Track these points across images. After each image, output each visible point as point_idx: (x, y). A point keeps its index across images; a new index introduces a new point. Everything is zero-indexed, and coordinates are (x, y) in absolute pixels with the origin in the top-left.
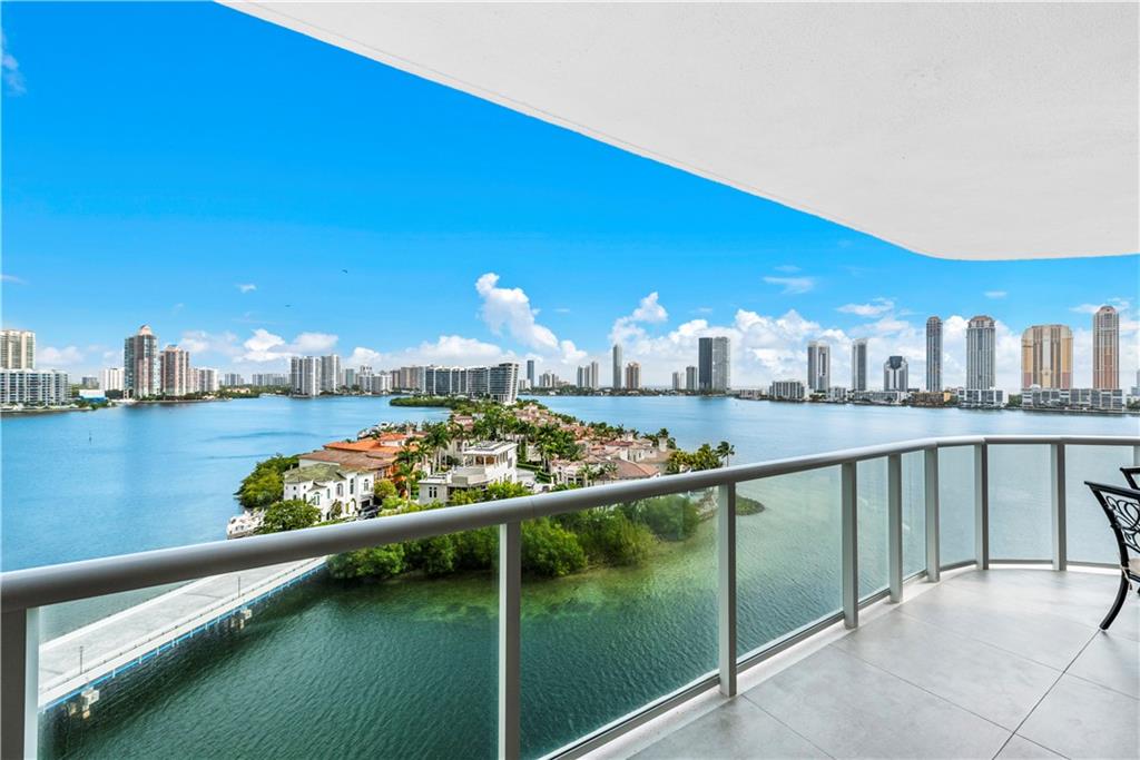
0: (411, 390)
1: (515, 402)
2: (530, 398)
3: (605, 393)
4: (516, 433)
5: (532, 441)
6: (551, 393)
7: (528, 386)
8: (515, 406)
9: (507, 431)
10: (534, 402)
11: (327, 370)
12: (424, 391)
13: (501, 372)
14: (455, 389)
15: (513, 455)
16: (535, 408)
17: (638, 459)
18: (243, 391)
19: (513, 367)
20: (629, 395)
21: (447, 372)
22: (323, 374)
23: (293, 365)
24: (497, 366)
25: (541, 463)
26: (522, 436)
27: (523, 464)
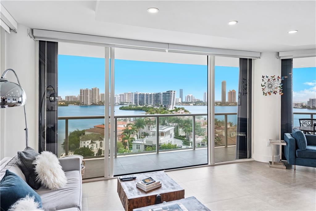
0: (128, 103)
1: (174, 109)
2: (181, 107)
3: (217, 104)
4: (174, 122)
5: (181, 126)
6: (191, 104)
7: (180, 101)
8: (174, 111)
9: (170, 122)
10: (183, 109)
11: (94, 94)
12: (134, 104)
13: (168, 95)
14: (147, 103)
15: (172, 133)
16: (183, 111)
17: (232, 136)
18: (62, 103)
19: (173, 92)
20: (230, 105)
21: (144, 95)
22: (93, 96)
23: (81, 92)
24: (165, 92)
25: (185, 137)
26: (177, 124)
27: (177, 136)
